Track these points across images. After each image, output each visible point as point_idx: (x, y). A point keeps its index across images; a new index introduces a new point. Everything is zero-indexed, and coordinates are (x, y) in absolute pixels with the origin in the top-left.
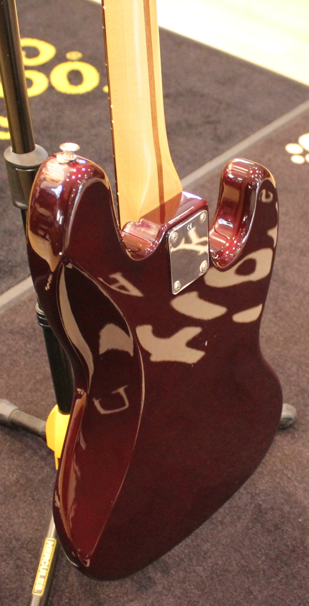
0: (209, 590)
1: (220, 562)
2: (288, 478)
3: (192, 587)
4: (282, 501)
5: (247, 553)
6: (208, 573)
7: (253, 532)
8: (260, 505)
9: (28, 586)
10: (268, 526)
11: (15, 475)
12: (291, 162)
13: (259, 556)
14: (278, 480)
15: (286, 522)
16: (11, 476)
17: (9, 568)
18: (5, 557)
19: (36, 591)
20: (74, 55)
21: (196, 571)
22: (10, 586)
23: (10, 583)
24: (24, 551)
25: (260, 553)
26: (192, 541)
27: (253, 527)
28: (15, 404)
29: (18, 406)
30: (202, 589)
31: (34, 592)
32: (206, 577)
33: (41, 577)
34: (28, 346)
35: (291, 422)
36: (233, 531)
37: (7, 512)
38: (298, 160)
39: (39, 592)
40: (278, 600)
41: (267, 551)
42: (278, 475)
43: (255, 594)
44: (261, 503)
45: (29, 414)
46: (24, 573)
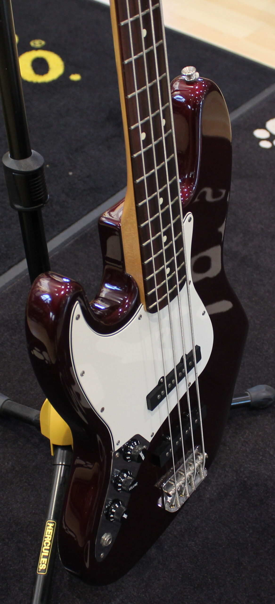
0: (201, 563)
1: (210, 537)
2: (270, 455)
3: (186, 561)
4: (266, 477)
5: (235, 527)
6: (200, 547)
7: (240, 508)
8: (245, 482)
9: (31, 567)
10: (253, 500)
11: (10, 463)
12: (259, 147)
13: (247, 529)
14: (261, 458)
15: (270, 497)
16: (6, 464)
17: (11, 550)
18: (7, 540)
19: (40, 570)
20: (37, 43)
21: (189, 545)
22: (14, 567)
23: (13, 565)
24: (25, 534)
25: (247, 526)
26: (183, 518)
27: (240, 503)
28: (6, 395)
29: (8, 396)
30: (195, 562)
31: (39, 572)
32: (198, 551)
33: (44, 557)
34: (13, 337)
35: (271, 402)
36: (221, 507)
37: (5, 498)
38: (265, 145)
39: (43, 570)
40: (267, 569)
41: (254, 525)
42: (261, 453)
43: (245, 564)
44: (246, 479)
45: (20, 403)
46: (26, 554)
